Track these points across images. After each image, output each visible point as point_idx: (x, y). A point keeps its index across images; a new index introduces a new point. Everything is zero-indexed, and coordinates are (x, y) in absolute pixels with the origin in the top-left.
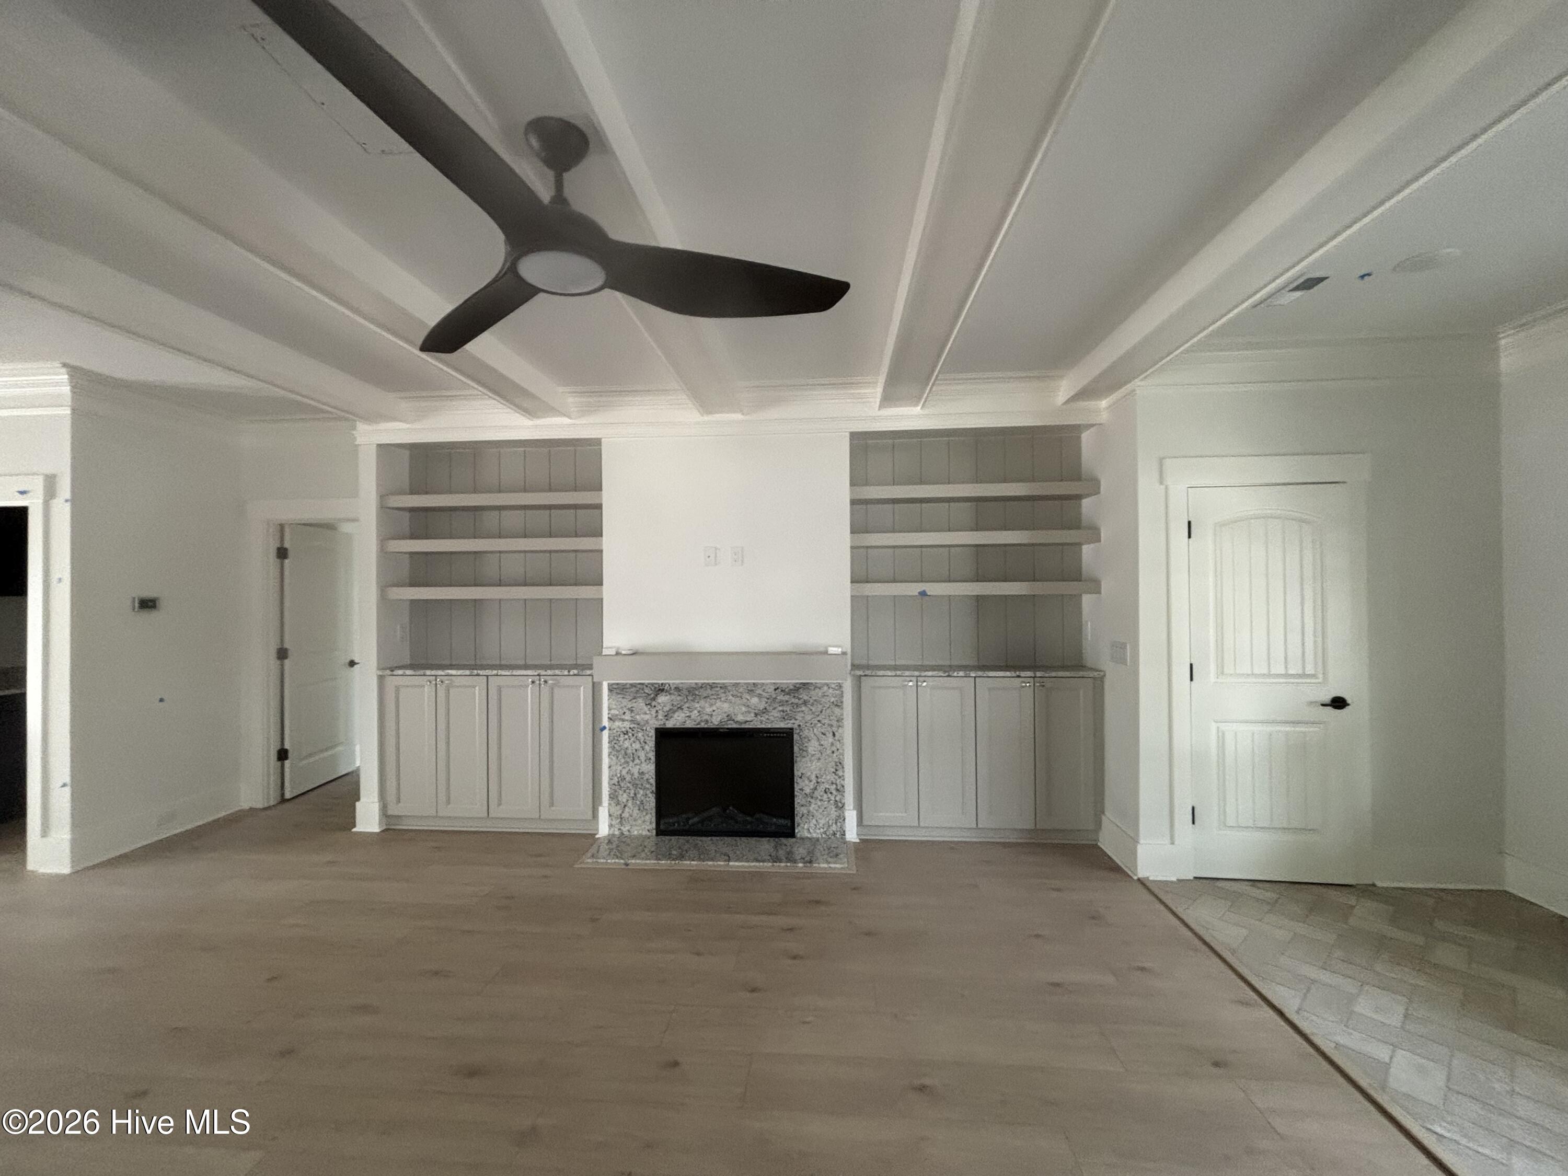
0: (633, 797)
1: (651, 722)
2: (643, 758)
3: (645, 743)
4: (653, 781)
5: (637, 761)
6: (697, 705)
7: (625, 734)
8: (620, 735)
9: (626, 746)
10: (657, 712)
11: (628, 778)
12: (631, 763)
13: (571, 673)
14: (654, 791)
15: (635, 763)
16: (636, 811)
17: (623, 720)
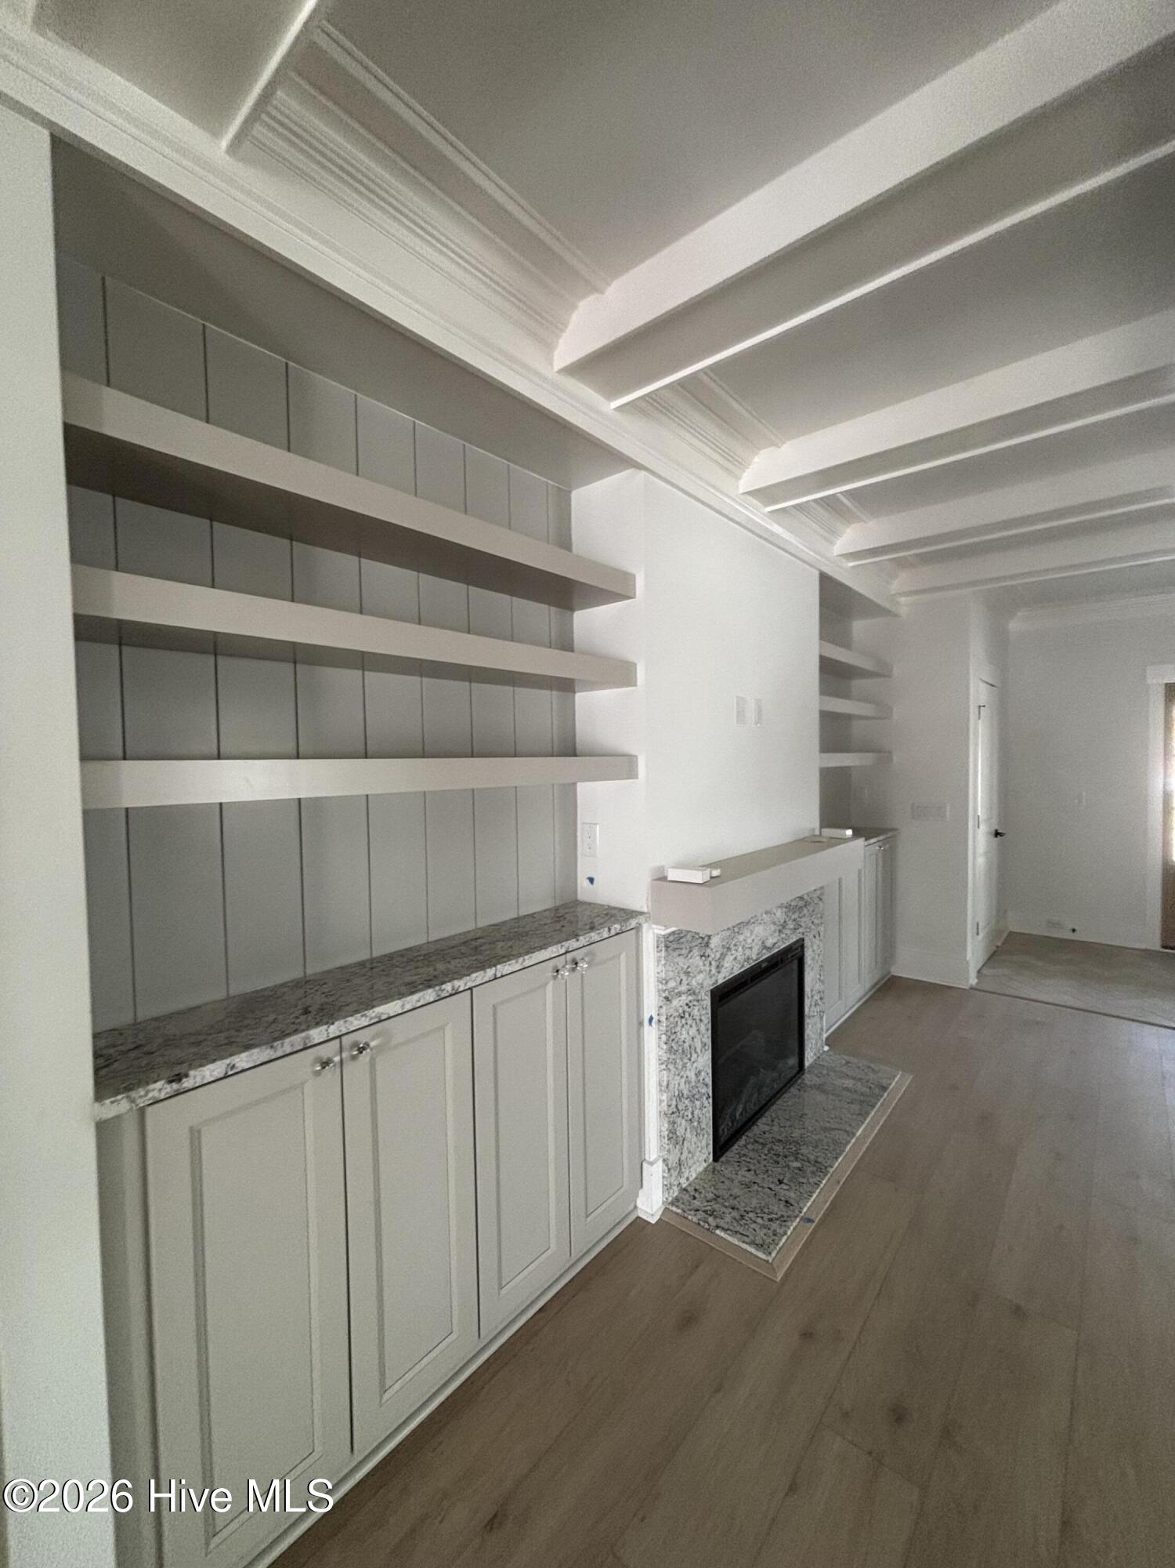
0: (690, 1120)
1: (705, 983)
2: (699, 1046)
3: (701, 1020)
4: (709, 1080)
5: (694, 1056)
6: (741, 938)
7: (682, 1017)
8: (677, 1022)
9: (683, 1038)
10: (710, 964)
11: (686, 1092)
12: (688, 1065)
13: (613, 932)
14: (711, 1094)
15: (693, 1060)
16: (694, 1139)
17: (680, 994)
